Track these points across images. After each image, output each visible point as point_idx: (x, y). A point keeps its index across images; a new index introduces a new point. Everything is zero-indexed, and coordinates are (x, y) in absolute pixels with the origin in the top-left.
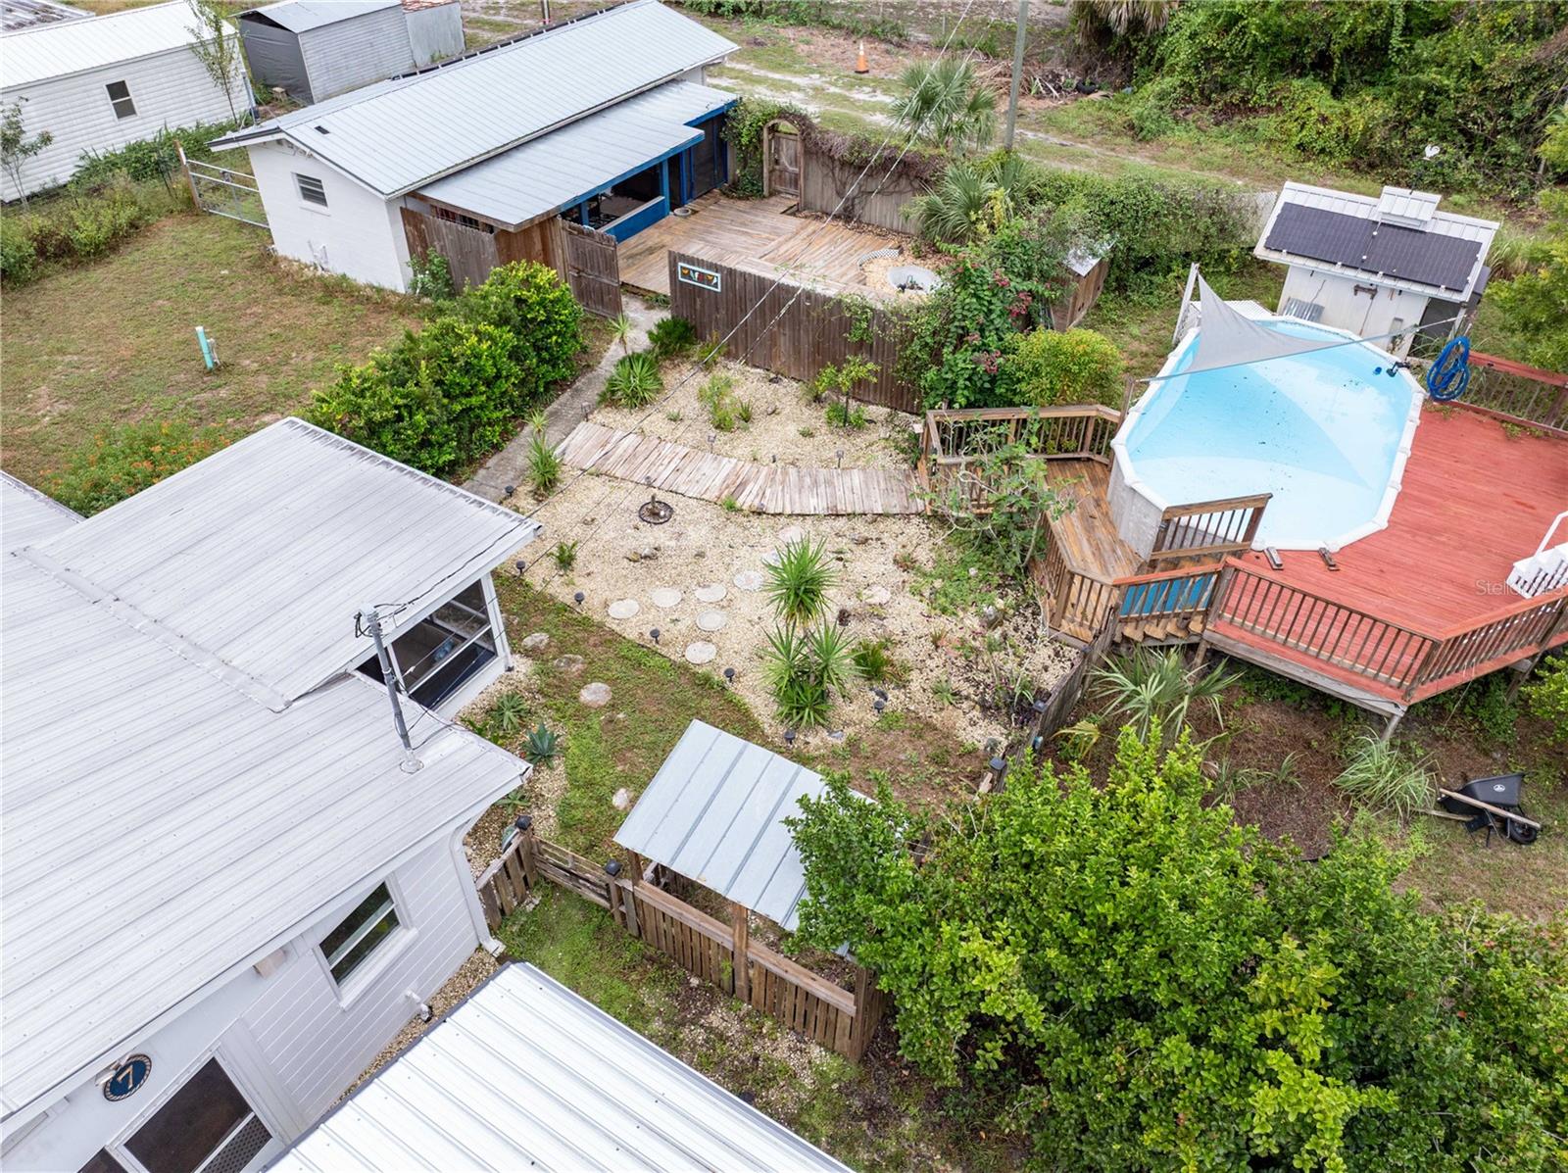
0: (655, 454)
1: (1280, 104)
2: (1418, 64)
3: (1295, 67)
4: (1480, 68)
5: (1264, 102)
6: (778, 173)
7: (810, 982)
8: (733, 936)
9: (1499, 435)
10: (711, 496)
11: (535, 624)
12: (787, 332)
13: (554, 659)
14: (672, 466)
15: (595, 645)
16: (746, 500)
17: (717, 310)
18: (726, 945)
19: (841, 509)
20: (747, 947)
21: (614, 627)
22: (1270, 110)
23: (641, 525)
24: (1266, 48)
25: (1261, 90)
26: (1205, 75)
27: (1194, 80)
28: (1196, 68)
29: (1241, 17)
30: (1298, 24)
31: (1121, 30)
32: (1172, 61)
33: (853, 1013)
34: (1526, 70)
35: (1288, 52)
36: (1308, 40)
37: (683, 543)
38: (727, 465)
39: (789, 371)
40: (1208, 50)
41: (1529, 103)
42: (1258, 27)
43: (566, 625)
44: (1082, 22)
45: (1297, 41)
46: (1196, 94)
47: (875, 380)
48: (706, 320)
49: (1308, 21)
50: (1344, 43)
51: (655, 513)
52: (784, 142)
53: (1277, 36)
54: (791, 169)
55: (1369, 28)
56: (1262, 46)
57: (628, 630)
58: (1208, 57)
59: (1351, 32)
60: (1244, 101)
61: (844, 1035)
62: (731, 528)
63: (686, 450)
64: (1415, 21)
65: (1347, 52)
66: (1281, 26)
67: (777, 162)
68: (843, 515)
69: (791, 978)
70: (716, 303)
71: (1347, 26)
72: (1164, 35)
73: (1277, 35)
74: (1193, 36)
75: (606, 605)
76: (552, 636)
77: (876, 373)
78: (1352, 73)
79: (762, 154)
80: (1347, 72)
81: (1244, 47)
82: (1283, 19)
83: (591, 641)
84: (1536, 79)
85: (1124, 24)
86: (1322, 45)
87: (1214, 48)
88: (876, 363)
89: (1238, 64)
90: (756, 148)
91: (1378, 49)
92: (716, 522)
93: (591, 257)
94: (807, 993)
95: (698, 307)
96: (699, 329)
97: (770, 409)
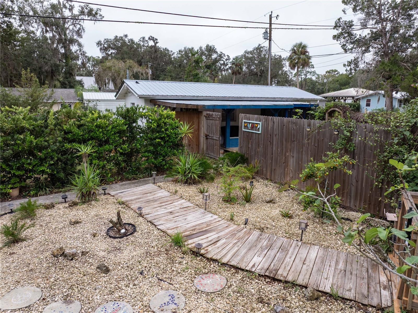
0: (169, 203)
14: (171, 210)
17: (259, 145)
19: (282, 274)
48: (253, 153)
63: (190, 205)
68: (279, 281)
70: (258, 141)
93: (211, 128)
95: (250, 146)
96: (249, 159)
97: (268, 199)
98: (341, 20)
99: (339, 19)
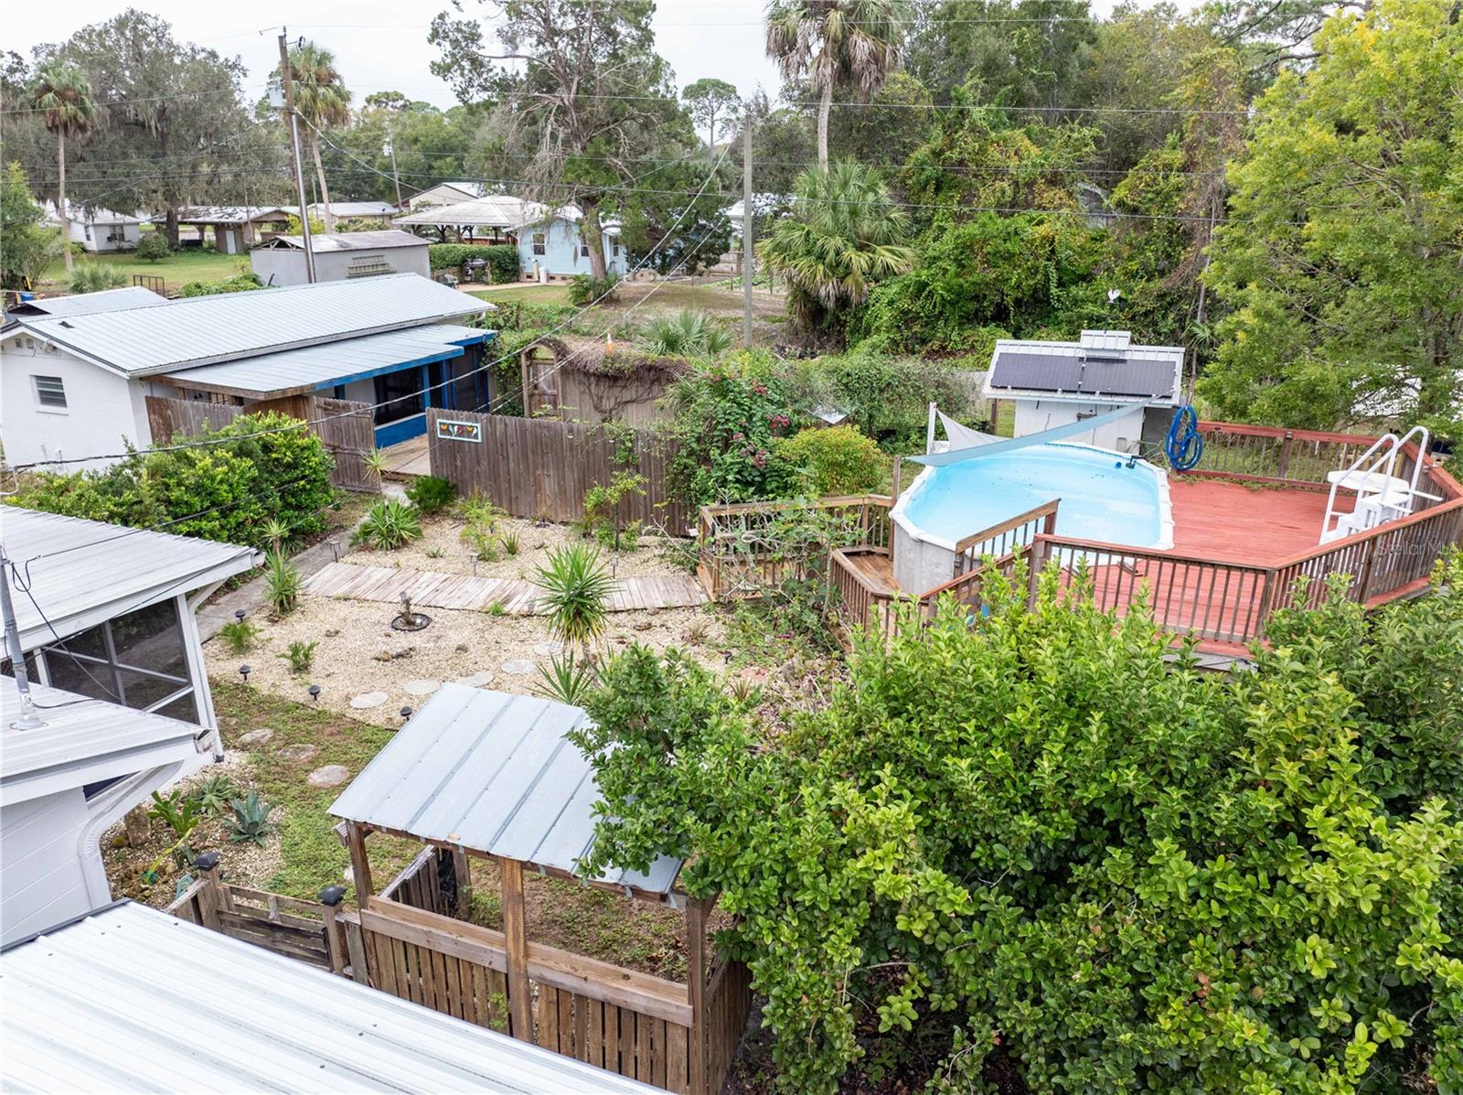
0: (413, 580)
1: (973, 347)
2: (1076, 302)
3: (978, 318)
4: (1126, 300)
5: (960, 347)
6: (537, 397)
7: (621, 985)
8: (504, 944)
9: (1243, 491)
10: (477, 606)
11: (257, 723)
12: (551, 473)
13: (279, 749)
14: (431, 588)
15: (331, 734)
16: (513, 607)
17: (478, 462)
18: (496, 966)
19: (619, 607)
20: (527, 955)
21: (356, 716)
22: (967, 351)
23: (393, 633)
24: (953, 303)
25: (954, 336)
26: (906, 333)
27: (898, 337)
28: (898, 327)
29: (928, 285)
30: (974, 283)
31: (831, 305)
32: (877, 324)
33: (689, 1022)
34: (1161, 296)
35: (972, 306)
36: (985, 297)
37: (442, 643)
38: (492, 585)
39: (556, 514)
40: (905, 313)
41: (1170, 320)
42: (943, 288)
43: (297, 720)
44: (797, 306)
45: (976, 298)
46: (902, 348)
47: (644, 493)
48: (467, 476)
49: (983, 281)
50: (1014, 294)
51: (408, 621)
52: (541, 367)
53: (960, 294)
54: (549, 391)
55: (1031, 282)
56: (949, 302)
57: (374, 717)
58: (907, 318)
59: (1018, 287)
60: (944, 348)
61: (679, 1075)
62: (497, 629)
63: (446, 576)
64: (1065, 278)
65: (1018, 302)
66: (961, 286)
67: (536, 387)
68: (622, 611)
69: (596, 990)
70: (478, 455)
71: (1014, 280)
72: (867, 307)
73: (958, 294)
74: (891, 303)
75: (348, 698)
76: (277, 731)
77: (645, 487)
78: (1026, 321)
79: (521, 378)
80: (1021, 320)
81: (934, 307)
82: (961, 280)
83: (328, 731)
84: (1170, 304)
85: (833, 299)
86: (998, 299)
87: (910, 311)
88: (644, 476)
89: (931, 321)
90: (515, 374)
91: (1041, 301)
92: (480, 625)
93: (348, 432)
94: (619, 1009)
95: (459, 463)
96: (460, 485)
97: (538, 544)
98: (447, 19)
99: (441, 17)
